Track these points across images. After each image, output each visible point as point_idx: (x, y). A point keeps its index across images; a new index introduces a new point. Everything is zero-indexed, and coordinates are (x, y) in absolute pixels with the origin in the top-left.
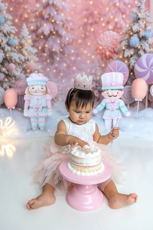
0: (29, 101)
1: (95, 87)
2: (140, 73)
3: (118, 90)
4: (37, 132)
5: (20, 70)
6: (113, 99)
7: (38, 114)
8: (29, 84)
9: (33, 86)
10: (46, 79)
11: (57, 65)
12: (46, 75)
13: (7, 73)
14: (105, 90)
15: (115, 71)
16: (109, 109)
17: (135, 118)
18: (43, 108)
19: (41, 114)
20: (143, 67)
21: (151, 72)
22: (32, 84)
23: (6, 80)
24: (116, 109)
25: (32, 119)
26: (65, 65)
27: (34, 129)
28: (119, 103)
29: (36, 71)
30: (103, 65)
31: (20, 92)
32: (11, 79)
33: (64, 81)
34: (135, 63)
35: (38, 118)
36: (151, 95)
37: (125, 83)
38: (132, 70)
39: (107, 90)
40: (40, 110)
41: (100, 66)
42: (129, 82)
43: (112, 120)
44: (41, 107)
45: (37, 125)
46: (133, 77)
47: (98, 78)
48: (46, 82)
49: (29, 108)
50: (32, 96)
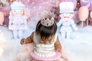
0: (12, 20)
1: (55, 11)
2: (84, 3)
6: (67, 19)
7: (18, 28)
8: (12, 9)
9: (15, 10)
10: (23, 5)
12: (23, 3)
14: (62, 13)
16: (64, 26)
17: (80, 32)
18: (21, 24)
19: (20, 28)
21: (91, 3)
24: (69, 26)
25: (14, 32)
27: (15, 38)
31: (5, 14)
33: (34, 8)
35: (18, 31)
36: (91, 18)
37: (74, 9)
38: (79, 1)
39: (63, 13)
40: (19, 25)
42: (77, 9)
44: (20, 24)
45: (18, 36)
46: (79, 6)
47: (57, 6)
48: (24, 7)
49: (12, 24)
50: (14, 16)
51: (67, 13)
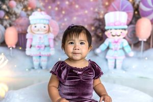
0: (32, 39)
1: (98, 26)
2: (145, 12)
3: (122, 29)
4: (39, 71)
5: (21, 8)
7: (40, 53)
9: (35, 24)
11: (59, 3)
12: (48, 13)
13: (7, 10)
14: (108, 30)
15: (119, 10)
16: (112, 49)
17: (139, 58)
18: (45, 46)
19: (43, 53)
20: (148, 6)
22: (35, 22)
23: (7, 17)
24: (120, 49)
25: (34, 58)
26: (67, 3)
27: (36, 68)
28: (122, 43)
29: (39, 10)
30: (107, 4)
31: (20, 30)
32: (11, 17)
33: (66, 20)
34: (139, 2)
37: (129, 22)
38: (137, 9)
39: (111, 29)
40: (42, 49)
41: (103, 5)
42: (133, 21)
43: (116, 60)
44: (43, 46)
45: (39, 65)
46: (137, 16)
47: (101, 17)
48: (49, 20)
49: (31, 46)
50: (34, 35)
51: (116, 29)
